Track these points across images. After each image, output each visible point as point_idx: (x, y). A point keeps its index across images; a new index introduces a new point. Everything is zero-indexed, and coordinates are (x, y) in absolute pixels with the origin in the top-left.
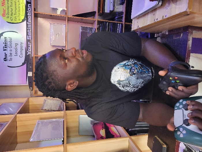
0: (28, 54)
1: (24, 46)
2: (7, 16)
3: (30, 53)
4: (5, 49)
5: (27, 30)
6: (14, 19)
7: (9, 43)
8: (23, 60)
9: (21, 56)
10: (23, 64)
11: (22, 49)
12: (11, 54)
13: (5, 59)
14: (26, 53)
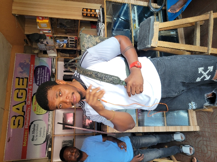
0: (48, 135)
1: (46, 129)
2: (37, 110)
3: (50, 133)
4: (33, 132)
5: (49, 118)
6: (41, 112)
7: (36, 128)
8: (44, 139)
9: (43, 136)
10: (44, 142)
11: (44, 132)
12: (37, 135)
13: (33, 140)
14: (47, 133)
